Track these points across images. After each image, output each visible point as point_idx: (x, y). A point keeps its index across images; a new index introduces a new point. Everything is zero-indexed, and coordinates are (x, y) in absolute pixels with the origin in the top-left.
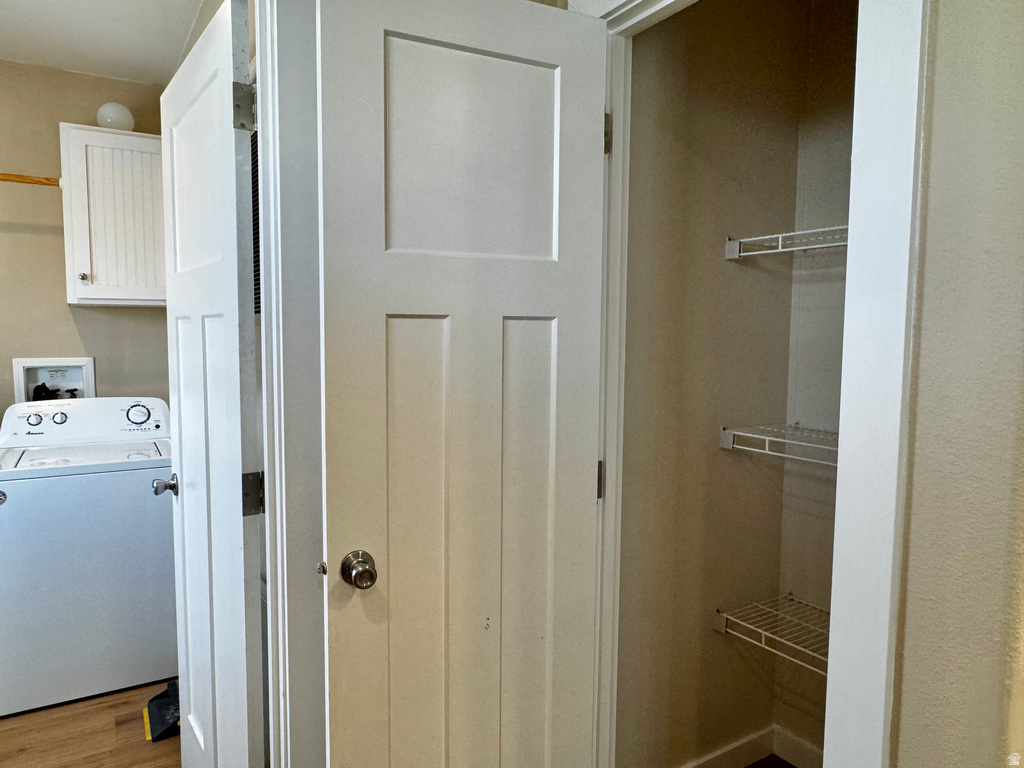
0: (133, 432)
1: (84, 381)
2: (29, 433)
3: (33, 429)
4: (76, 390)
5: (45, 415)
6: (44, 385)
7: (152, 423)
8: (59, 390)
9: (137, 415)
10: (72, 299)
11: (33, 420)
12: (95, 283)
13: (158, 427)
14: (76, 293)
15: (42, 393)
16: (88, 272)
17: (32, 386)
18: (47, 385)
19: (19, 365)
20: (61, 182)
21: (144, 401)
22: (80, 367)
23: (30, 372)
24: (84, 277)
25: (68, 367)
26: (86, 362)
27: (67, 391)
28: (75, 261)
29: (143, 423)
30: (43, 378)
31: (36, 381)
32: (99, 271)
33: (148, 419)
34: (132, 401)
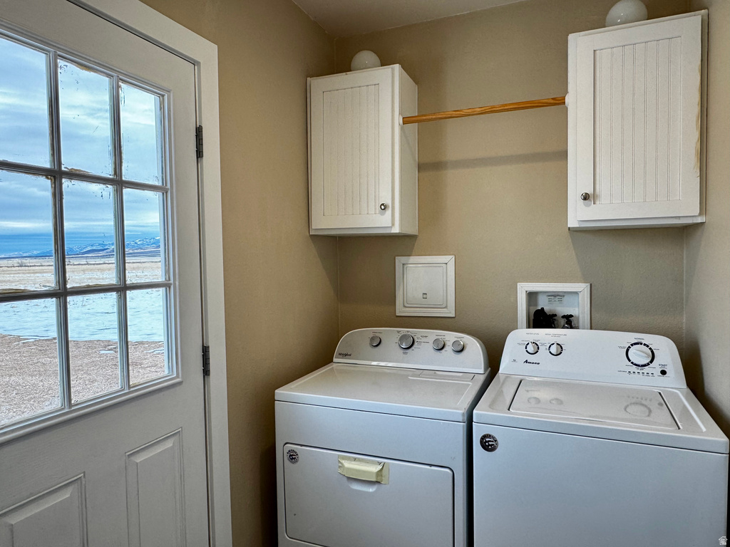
0: (632, 375)
1: (579, 308)
2: (526, 361)
3: (531, 358)
4: (571, 316)
5: (543, 344)
6: (543, 309)
7: (656, 367)
8: (556, 315)
9: (638, 355)
10: (573, 223)
11: (531, 348)
12: (598, 202)
13: (663, 373)
14: (578, 215)
15: (541, 319)
16: (590, 191)
17: (533, 310)
18: (546, 309)
19: (523, 288)
20: (568, 99)
21: (647, 338)
22: (576, 293)
23: (532, 296)
24: (586, 197)
25: (565, 292)
26: (582, 288)
27: (564, 317)
28: (578, 180)
29: (645, 365)
30: (543, 303)
31: (536, 305)
32: (603, 189)
33: (652, 361)
34: (632, 337)
